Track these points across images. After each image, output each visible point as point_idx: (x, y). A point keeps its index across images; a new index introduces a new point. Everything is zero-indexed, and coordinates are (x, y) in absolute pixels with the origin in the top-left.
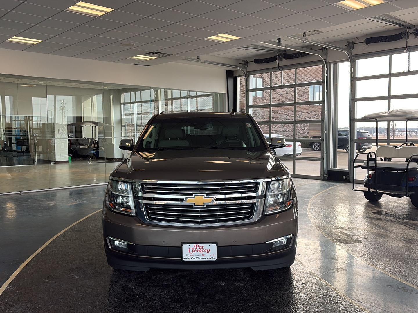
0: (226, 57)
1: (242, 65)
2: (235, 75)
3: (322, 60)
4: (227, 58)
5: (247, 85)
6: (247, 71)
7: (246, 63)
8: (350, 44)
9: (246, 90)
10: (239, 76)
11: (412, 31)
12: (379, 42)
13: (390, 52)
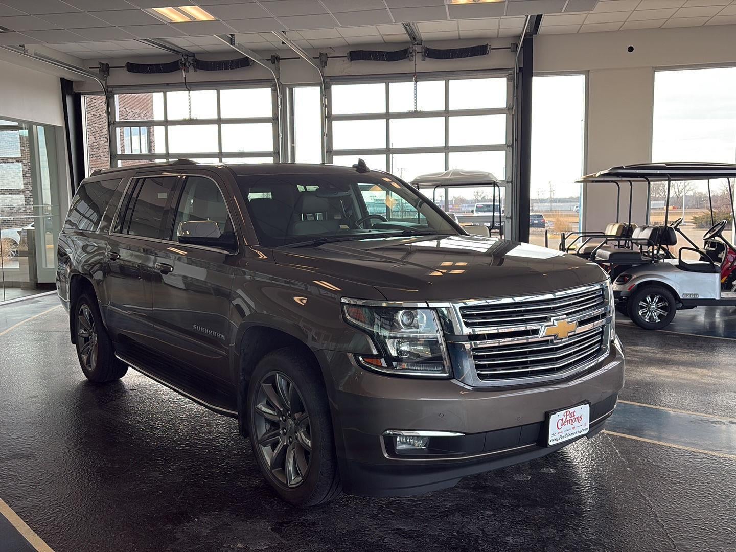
0: (63, 51)
1: (98, 73)
2: (75, 90)
3: (274, 79)
4: (64, 53)
5: (110, 113)
6: (108, 85)
7: (105, 69)
8: (322, 57)
9: (109, 124)
10: (85, 94)
11: (418, 49)
12: (371, 60)
13: (387, 78)
